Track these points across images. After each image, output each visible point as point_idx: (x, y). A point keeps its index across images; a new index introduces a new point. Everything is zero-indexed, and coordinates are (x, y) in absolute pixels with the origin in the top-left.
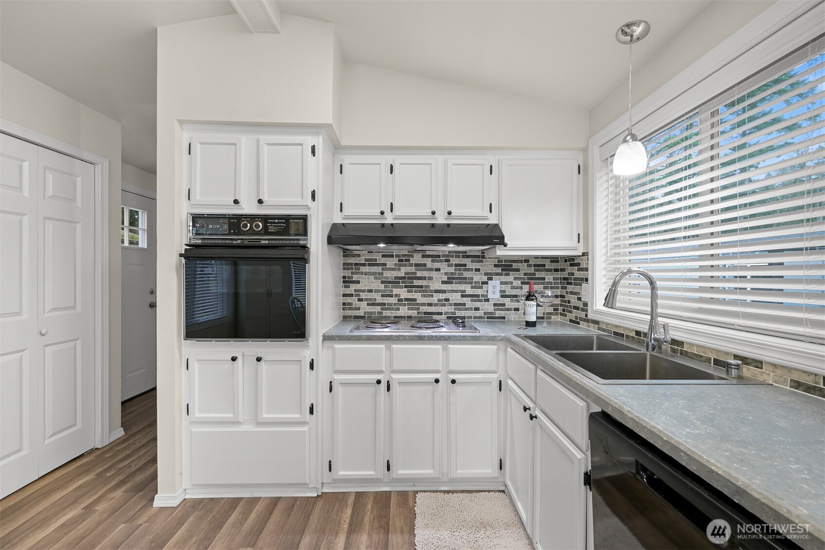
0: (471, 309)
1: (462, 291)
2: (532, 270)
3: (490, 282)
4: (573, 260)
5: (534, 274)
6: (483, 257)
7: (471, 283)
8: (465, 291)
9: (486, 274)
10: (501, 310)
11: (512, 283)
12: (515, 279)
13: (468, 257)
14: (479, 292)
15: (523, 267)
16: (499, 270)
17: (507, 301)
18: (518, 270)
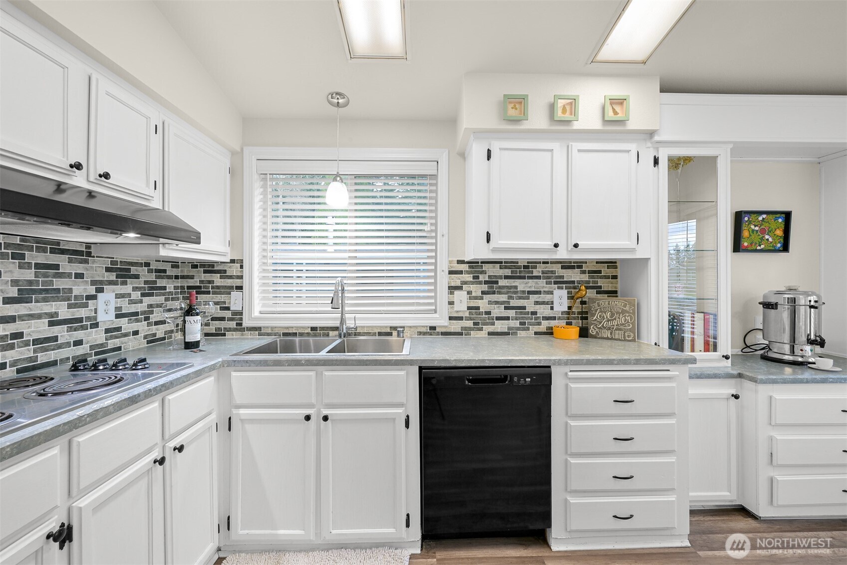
0: (68, 344)
1: (51, 315)
2: (152, 277)
3: (100, 295)
4: (213, 266)
5: (155, 282)
6: (89, 254)
7: (69, 299)
8: (56, 314)
9: (93, 283)
10: (116, 337)
11: (129, 295)
12: (135, 289)
13: (63, 252)
14: (82, 313)
15: (143, 271)
16: (112, 276)
17: (123, 322)
18: (137, 277)
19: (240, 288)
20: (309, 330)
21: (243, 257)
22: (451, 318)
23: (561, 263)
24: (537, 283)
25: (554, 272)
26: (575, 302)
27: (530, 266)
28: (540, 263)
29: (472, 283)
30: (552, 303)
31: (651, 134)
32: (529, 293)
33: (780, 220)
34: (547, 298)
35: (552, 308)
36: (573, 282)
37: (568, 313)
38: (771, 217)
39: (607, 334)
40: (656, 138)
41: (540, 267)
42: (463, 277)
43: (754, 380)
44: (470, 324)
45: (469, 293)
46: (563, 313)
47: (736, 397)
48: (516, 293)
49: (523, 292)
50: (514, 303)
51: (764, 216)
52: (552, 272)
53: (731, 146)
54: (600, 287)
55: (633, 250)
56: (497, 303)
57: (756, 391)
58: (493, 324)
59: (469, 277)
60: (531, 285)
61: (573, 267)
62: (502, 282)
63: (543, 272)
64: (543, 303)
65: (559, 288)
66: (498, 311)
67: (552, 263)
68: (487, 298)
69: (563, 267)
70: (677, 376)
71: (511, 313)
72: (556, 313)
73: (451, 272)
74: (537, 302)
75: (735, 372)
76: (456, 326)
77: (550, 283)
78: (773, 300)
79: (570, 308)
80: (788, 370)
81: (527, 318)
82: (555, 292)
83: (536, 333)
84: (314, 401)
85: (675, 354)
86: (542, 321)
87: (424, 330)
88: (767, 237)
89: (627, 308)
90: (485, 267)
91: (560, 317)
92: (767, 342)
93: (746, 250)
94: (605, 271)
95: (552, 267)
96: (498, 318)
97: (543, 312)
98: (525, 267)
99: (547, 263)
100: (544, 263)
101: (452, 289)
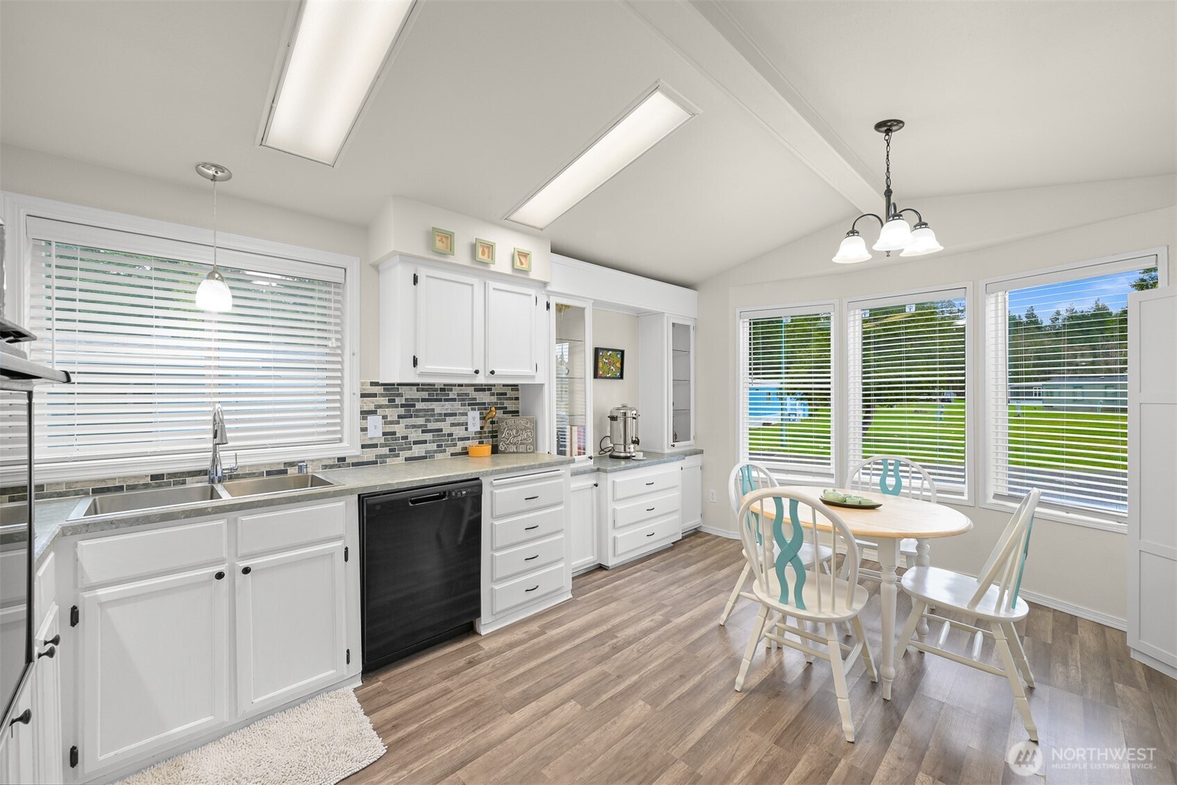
22: (363, 447)
23: (473, 386)
24: (452, 405)
26: (486, 423)
27: (446, 388)
28: (455, 386)
29: (388, 407)
30: (467, 424)
31: (545, 284)
32: (446, 415)
33: (619, 356)
34: (462, 419)
35: (466, 429)
36: (484, 404)
37: (480, 433)
38: (614, 353)
39: (513, 448)
40: (549, 288)
41: (455, 390)
42: (377, 401)
43: (605, 471)
44: (385, 451)
45: (384, 417)
46: (476, 433)
47: (596, 485)
48: (433, 415)
49: (440, 414)
50: (431, 426)
51: (611, 352)
52: (467, 395)
53: (592, 301)
54: (506, 408)
55: (533, 377)
56: (414, 426)
57: (607, 479)
58: (410, 449)
59: (384, 401)
60: (447, 407)
61: (484, 390)
62: (419, 406)
63: (458, 395)
64: (458, 424)
65: (472, 409)
66: (415, 435)
67: (466, 386)
68: (404, 422)
69: (476, 390)
70: (564, 473)
71: (429, 436)
72: (470, 433)
73: (363, 396)
74: (453, 424)
75: (595, 468)
76: (370, 455)
77: (465, 405)
78: (615, 415)
79: (482, 428)
80: (623, 462)
81: (443, 441)
82: (469, 414)
83: (452, 455)
84: (225, 555)
85: (561, 458)
86: (458, 443)
87: (331, 462)
88: (612, 368)
89: (528, 425)
90: (402, 390)
91: (473, 437)
92: (612, 445)
93: (601, 378)
94: (510, 394)
95: (466, 390)
96: (416, 443)
97: (459, 433)
98: (442, 390)
99: (461, 386)
100: (459, 386)
101: (365, 414)
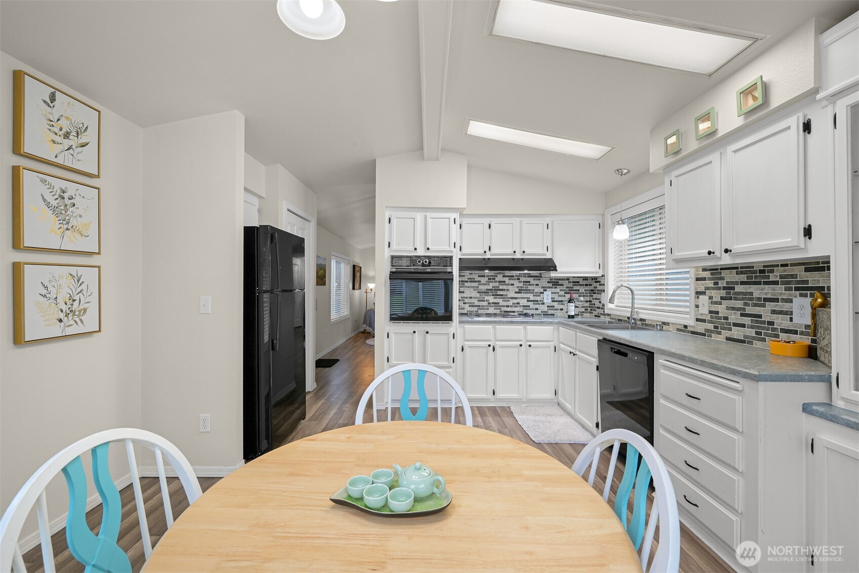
0: (533, 309)
1: (527, 298)
2: (571, 285)
3: (545, 292)
4: (597, 279)
5: (573, 287)
6: (541, 277)
7: (533, 293)
8: (529, 298)
9: (542, 287)
10: (552, 310)
11: (558, 293)
12: (561, 290)
13: (531, 277)
14: (538, 298)
15: (566, 283)
16: (550, 285)
17: (555, 304)
18: (562, 285)
19: (604, 291)
20: (626, 319)
21: (604, 273)
22: (697, 320)
23: (803, 264)
24: (774, 289)
25: (794, 276)
27: (768, 268)
28: (778, 266)
29: (713, 289)
30: (791, 313)
31: (817, 92)
32: (766, 300)
34: (786, 307)
35: (791, 320)
36: (821, 288)
37: (810, 327)
39: (823, 356)
41: (777, 270)
42: (706, 283)
44: (711, 326)
45: (711, 298)
46: (805, 326)
48: (751, 299)
49: (759, 299)
50: (750, 310)
52: (792, 276)
55: (800, 248)
56: (733, 309)
58: (730, 330)
59: (710, 284)
61: (821, 269)
62: (739, 288)
64: (781, 312)
65: (801, 295)
66: (735, 317)
67: (792, 265)
68: (726, 303)
69: (807, 270)
71: (747, 321)
72: (798, 326)
73: (698, 279)
74: (774, 311)
76: (701, 327)
77: (790, 289)
81: (763, 328)
82: (794, 300)
84: (575, 346)
86: (780, 334)
87: (680, 327)
89: (828, 324)
90: (724, 273)
91: (802, 331)
95: (793, 270)
96: (735, 325)
97: (781, 323)
98: (762, 271)
99: (786, 265)
100: (782, 265)
101: (698, 293)
